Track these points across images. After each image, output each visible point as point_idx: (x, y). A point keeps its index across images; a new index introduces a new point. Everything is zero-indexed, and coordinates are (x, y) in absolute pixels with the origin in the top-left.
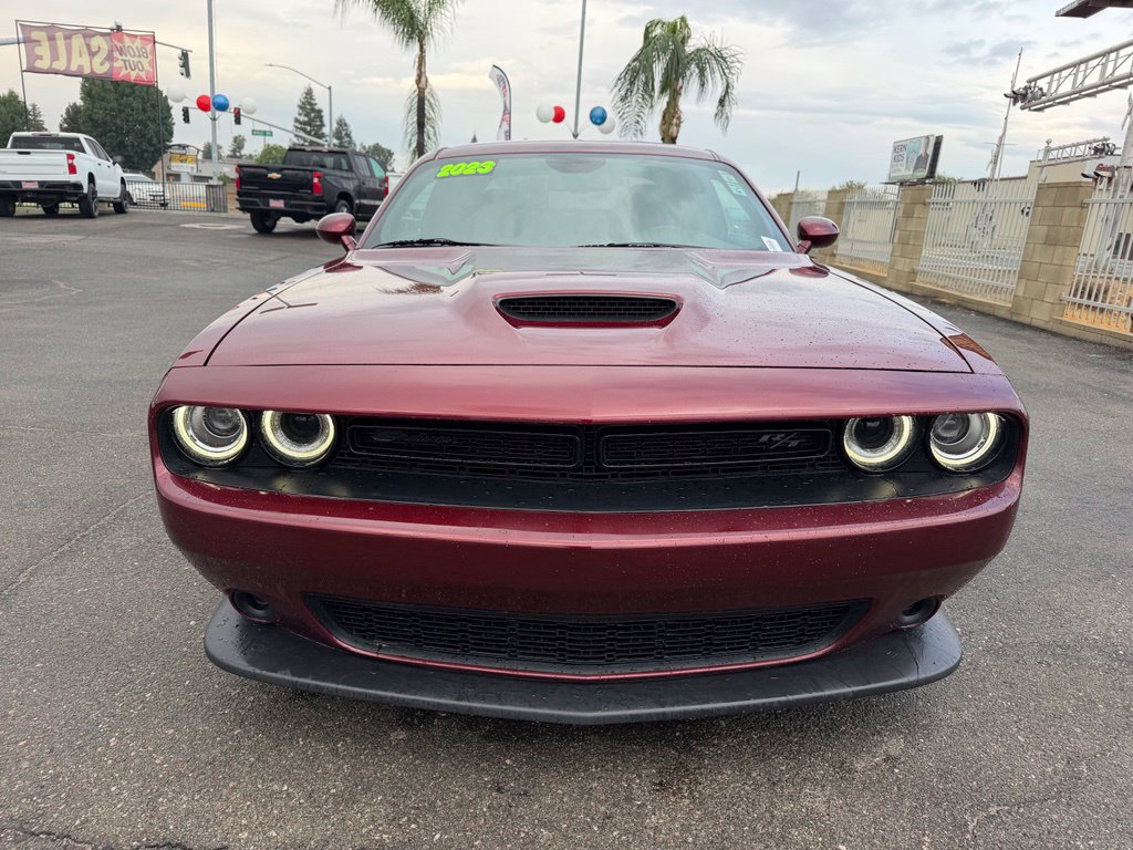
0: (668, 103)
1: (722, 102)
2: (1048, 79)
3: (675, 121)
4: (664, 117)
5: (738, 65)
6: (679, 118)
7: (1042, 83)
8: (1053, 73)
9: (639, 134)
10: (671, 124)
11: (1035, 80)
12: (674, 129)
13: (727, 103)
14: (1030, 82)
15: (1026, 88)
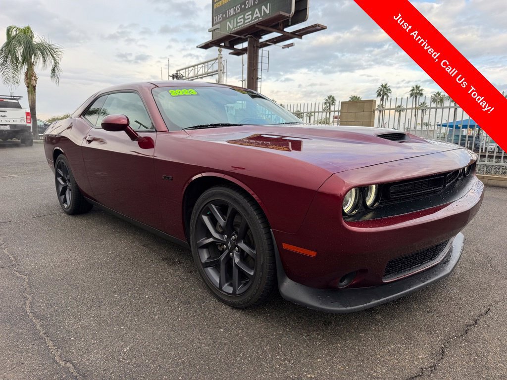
0: (27, 69)
1: (53, 70)
2: (184, 71)
3: (33, 78)
4: (26, 75)
5: (60, 53)
6: (35, 77)
7: (181, 72)
8: (185, 69)
9: (15, 83)
10: (31, 80)
11: (179, 71)
12: (33, 82)
13: (56, 71)
14: (177, 71)
15: (176, 74)
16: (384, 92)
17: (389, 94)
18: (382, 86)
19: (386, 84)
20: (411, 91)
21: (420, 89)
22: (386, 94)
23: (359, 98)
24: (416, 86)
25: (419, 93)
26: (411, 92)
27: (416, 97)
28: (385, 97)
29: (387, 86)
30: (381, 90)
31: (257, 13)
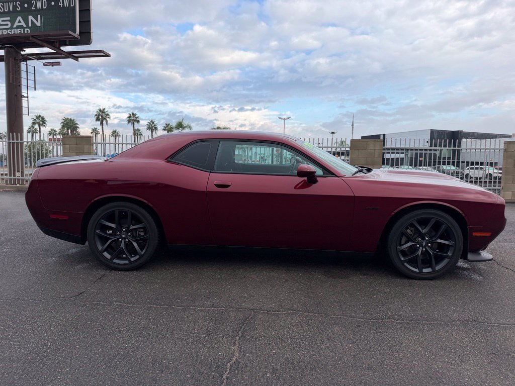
16: (102, 116)
17: (108, 119)
18: (100, 110)
19: (104, 109)
20: (128, 117)
21: (137, 116)
22: (105, 119)
23: (74, 120)
24: (133, 114)
25: (136, 120)
26: (128, 119)
27: (133, 123)
28: (104, 122)
29: (106, 110)
30: (99, 115)
31: (20, 22)
